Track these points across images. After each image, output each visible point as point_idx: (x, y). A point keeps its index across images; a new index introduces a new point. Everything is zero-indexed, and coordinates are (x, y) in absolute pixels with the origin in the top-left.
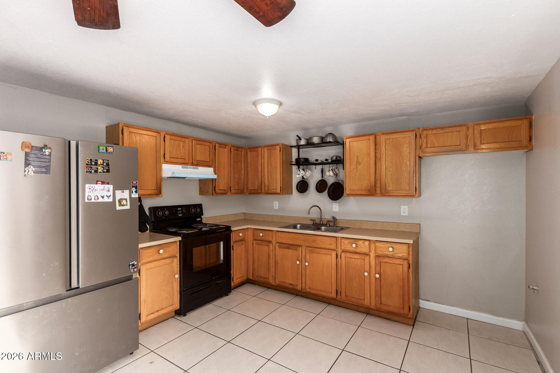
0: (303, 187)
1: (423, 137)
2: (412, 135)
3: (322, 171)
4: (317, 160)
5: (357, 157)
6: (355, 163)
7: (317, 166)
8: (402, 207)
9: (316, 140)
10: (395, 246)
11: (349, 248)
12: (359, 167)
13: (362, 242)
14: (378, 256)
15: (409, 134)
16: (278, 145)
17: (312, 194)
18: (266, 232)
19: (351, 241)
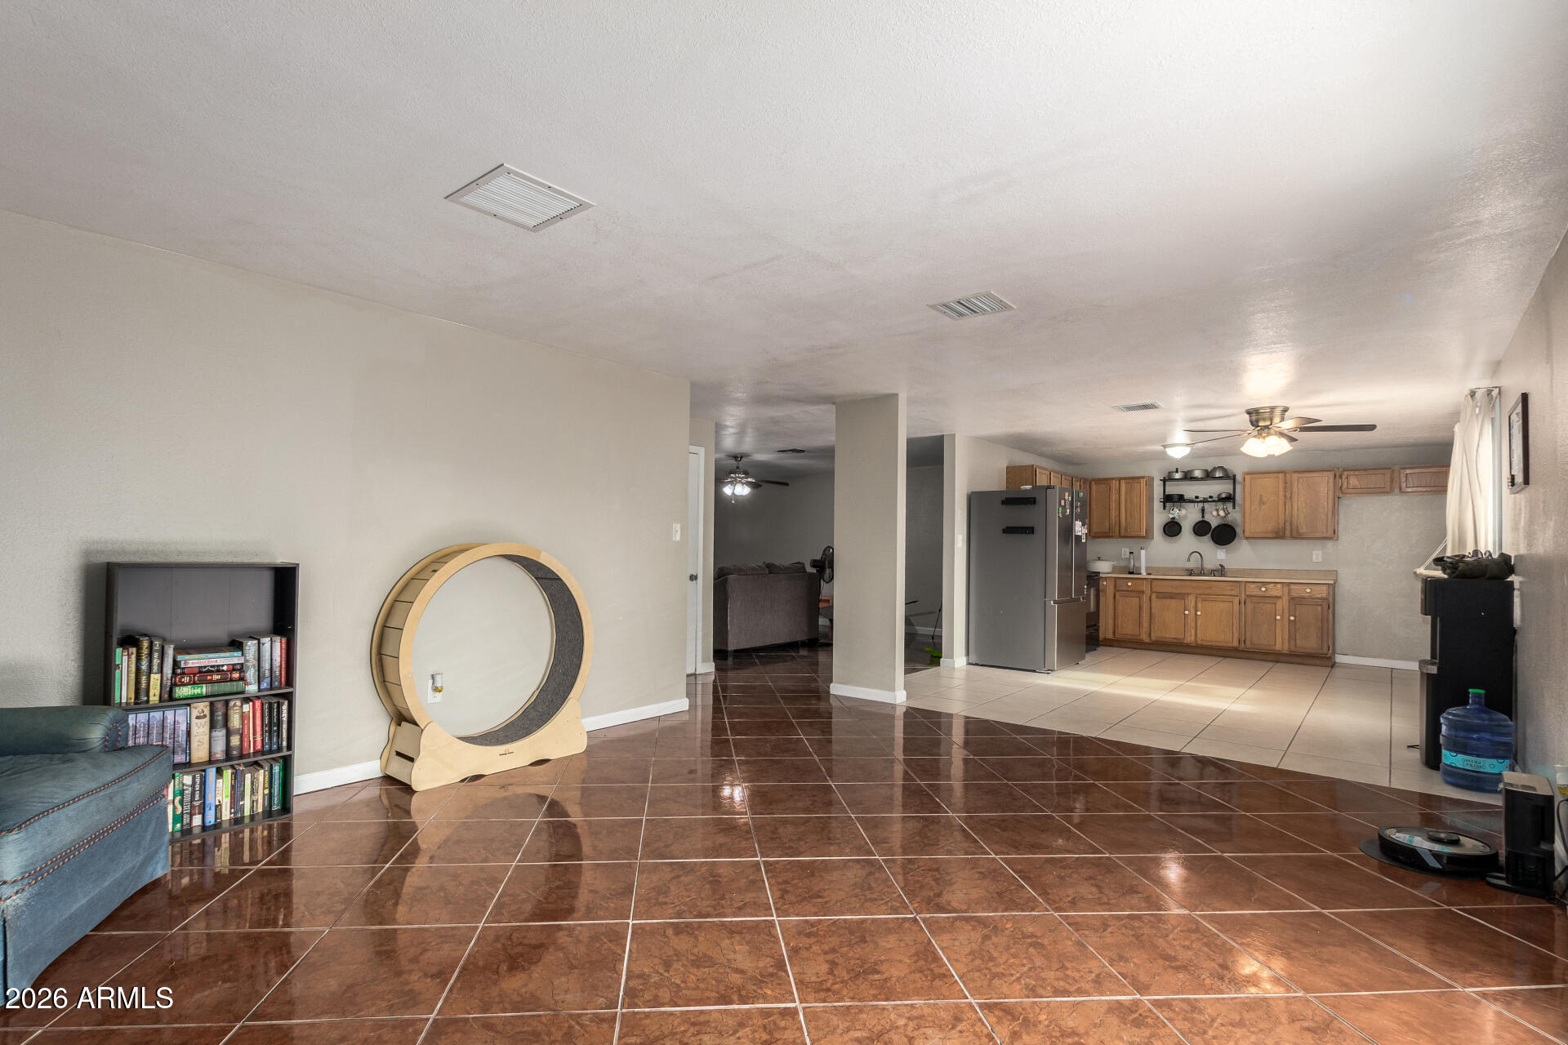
0: (1172, 529)
1: (1344, 477)
2: (1331, 475)
3: (1203, 510)
4: (1197, 497)
5: (1261, 496)
6: (1258, 502)
7: (1196, 504)
8: (1314, 552)
9: (1197, 474)
10: (1312, 587)
11: (1255, 592)
12: (1263, 507)
13: (1272, 585)
14: (1292, 599)
15: (1326, 473)
16: (1143, 477)
17: (1187, 537)
18: (1136, 581)
19: (1259, 584)
